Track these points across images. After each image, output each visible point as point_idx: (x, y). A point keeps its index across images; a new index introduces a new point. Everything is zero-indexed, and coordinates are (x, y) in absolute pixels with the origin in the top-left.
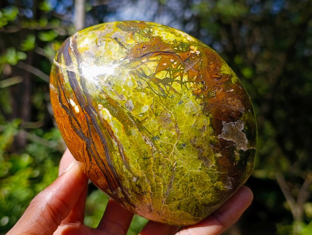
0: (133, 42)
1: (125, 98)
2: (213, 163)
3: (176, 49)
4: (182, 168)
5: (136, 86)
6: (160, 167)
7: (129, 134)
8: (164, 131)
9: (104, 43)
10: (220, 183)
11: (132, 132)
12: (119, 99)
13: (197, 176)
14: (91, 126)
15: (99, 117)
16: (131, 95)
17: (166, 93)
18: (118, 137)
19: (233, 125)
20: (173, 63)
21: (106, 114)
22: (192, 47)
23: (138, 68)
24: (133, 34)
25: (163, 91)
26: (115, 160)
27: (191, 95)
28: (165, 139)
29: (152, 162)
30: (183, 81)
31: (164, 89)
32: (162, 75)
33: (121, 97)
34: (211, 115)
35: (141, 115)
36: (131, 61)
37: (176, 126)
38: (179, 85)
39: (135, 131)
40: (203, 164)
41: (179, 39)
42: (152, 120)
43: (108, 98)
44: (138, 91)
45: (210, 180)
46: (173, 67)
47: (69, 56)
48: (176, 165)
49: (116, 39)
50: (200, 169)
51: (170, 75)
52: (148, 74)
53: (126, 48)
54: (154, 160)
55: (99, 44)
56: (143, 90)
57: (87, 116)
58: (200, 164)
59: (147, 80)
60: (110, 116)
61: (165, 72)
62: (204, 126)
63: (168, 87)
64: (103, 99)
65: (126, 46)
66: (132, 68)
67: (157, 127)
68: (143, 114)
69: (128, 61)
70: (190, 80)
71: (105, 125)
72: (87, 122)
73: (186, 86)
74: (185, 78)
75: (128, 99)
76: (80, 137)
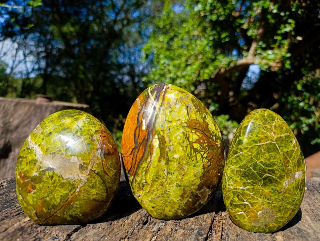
0: (195, 117)
1: (171, 143)
2: (185, 202)
3: (211, 136)
4: (170, 194)
5: (181, 141)
6: (161, 187)
7: (159, 161)
8: (176, 173)
9: (180, 104)
10: (180, 211)
11: (161, 162)
12: (168, 141)
13: (174, 202)
14: (144, 142)
15: (152, 141)
16: (175, 144)
17: (192, 156)
18: (153, 158)
19: (207, 190)
20: (205, 143)
21: (156, 143)
22: (218, 141)
23: (188, 133)
24: (197, 112)
25: (191, 154)
26: (143, 166)
27: (202, 166)
28: (173, 177)
29: (159, 182)
30: (203, 156)
31: (193, 154)
32: (196, 146)
33: (170, 141)
34: (202, 181)
35: (172, 158)
36: (187, 126)
37: (184, 175)
38: (200, 156)
39: (163, 162)
40: (180, 199)
41: (215, 132)
42: (175, 164)
43: (163, 137)
44: (180, 144)
45: (177, 207)
46: (204, 146)
47: (159, 96)
48: (169, 192)
49: (187, 107)
50: (178, 201)
51: (200, 149)
52: (191, 140)
53: (189, 117)
54: (161, 182)
55: (177, 102)
56: (182, 146)
57: (147, 136)
58: (180, 198)
59: (188, 143)
60: (157, 146)
61: (199, 145)
62: (195, 184)
63: (195, 153)
64: (160, 135)
65: (190, 116)
66: (185, 131)
67: (175, 169)
68: (173, 158)
69: (186, 125)
70: (206, 158)
71: (151, 147)
72: (144, 138)
73: (203, 160)
74: (205, 155)
75: (172, 145)
76: (135, 141)
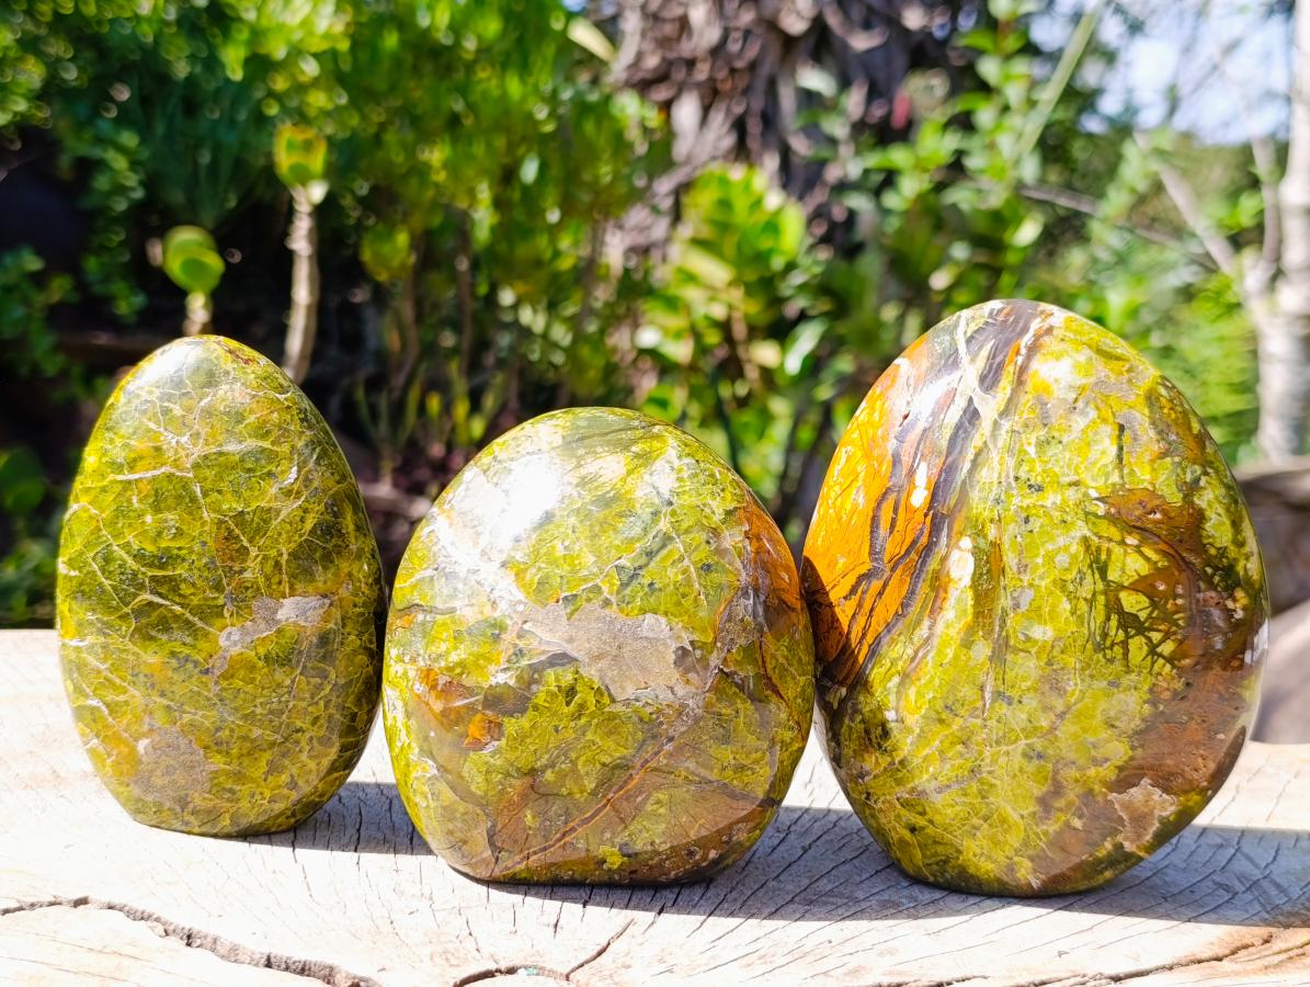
0: (1148, 477)
1: (1026, 578)
2: (1053, 827)
3: (1209, 570)
4: (992, 785)
5: (1069, 577)
6: (960, 747)
7: (967, 643)
8: (1031, 703)
9: (1093, 414)
10: (1027, 864)
11: (975, 648)
12: (1015, 569)
13: (1004, 821)
14: (913, 555)
15: (944, 559)
16: (1043, 584)
17: (1108, 643)
18: (940, 628)
19: (1156, 797)
20: (1176, 596)
21: (961, 565)
22: (1240, 594)
23: (1105, 545)
24: (1164, 455)
25: (1105, 635)
26: (893, 654)
27: (1146, 687)
28: (1018, 717)
29: (955, 727)
30: (1159, 650)
31: (1113, 633)
32: (1133, 602)
33: (1023, 568)
34: (1139, 752)
35: (1022, 637)
36: (1108, 517)
37: (1061, 716)
38: (1145, 648)
39: (982, 650)
40: (1035, 813)
41: (1233, 552)
42: (1032, 663)
43: (996, 545)
44: (1063, 588)
45: (1016, 845)
46: (1169, 606)
47: (1001, 366)
48: (989, 772)
49: (1122, 428)
50: (1022, 817)
51: (1149, 616)
52: (1113, 575)
53: (1122, 477)
54: (962, 729)
55: (1080, 405)
56: (1072, 597)
57: (926, 532)
58: (1031, 809)
59: (1100, 586)
60: (967, 581)
61: (1145, 601)
62: (1107, 760)
63: (1121, 635)
64: (985, 537)
65: (1126, 471)
66: (1096, 534)
67: (1029, 683)
68: (1028, 638)
69: (1101, 509)
70: (1170, 660)
71: (939, 584)
72: (914, 543)
73: (1153, 663)
74: (1167, 648)
75: (1031, 585)
76: (872, 546)
